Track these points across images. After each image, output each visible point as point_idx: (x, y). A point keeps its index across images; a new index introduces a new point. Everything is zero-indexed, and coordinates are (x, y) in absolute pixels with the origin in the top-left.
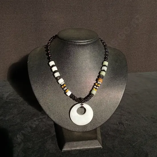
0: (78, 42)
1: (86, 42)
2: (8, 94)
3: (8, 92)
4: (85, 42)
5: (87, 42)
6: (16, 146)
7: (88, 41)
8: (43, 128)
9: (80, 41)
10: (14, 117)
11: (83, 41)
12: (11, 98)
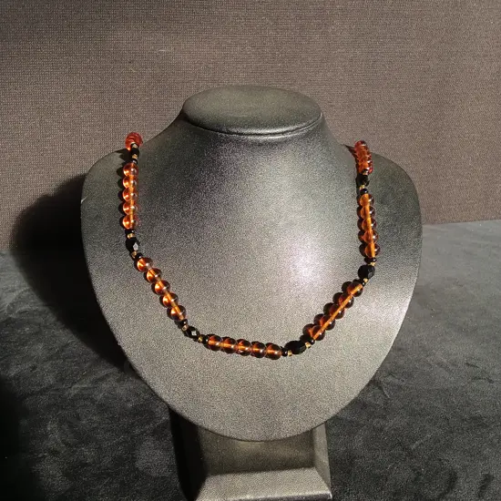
0: (251, 134)
1: (278, 134)
2: (15, 294)
3: (13, 291)
4: (274, 134)
5: (283, 133)
6: (44, 457)
7: (284, 129)
8: (128, 401)
9: (259, 132)
10: (34, 368)
11: (268, 131)
12: (23, 308)
